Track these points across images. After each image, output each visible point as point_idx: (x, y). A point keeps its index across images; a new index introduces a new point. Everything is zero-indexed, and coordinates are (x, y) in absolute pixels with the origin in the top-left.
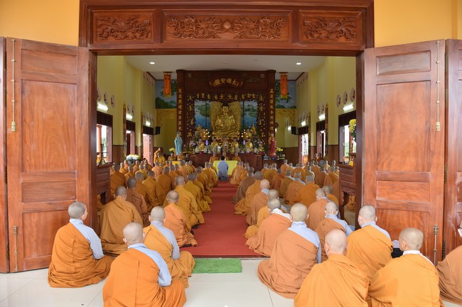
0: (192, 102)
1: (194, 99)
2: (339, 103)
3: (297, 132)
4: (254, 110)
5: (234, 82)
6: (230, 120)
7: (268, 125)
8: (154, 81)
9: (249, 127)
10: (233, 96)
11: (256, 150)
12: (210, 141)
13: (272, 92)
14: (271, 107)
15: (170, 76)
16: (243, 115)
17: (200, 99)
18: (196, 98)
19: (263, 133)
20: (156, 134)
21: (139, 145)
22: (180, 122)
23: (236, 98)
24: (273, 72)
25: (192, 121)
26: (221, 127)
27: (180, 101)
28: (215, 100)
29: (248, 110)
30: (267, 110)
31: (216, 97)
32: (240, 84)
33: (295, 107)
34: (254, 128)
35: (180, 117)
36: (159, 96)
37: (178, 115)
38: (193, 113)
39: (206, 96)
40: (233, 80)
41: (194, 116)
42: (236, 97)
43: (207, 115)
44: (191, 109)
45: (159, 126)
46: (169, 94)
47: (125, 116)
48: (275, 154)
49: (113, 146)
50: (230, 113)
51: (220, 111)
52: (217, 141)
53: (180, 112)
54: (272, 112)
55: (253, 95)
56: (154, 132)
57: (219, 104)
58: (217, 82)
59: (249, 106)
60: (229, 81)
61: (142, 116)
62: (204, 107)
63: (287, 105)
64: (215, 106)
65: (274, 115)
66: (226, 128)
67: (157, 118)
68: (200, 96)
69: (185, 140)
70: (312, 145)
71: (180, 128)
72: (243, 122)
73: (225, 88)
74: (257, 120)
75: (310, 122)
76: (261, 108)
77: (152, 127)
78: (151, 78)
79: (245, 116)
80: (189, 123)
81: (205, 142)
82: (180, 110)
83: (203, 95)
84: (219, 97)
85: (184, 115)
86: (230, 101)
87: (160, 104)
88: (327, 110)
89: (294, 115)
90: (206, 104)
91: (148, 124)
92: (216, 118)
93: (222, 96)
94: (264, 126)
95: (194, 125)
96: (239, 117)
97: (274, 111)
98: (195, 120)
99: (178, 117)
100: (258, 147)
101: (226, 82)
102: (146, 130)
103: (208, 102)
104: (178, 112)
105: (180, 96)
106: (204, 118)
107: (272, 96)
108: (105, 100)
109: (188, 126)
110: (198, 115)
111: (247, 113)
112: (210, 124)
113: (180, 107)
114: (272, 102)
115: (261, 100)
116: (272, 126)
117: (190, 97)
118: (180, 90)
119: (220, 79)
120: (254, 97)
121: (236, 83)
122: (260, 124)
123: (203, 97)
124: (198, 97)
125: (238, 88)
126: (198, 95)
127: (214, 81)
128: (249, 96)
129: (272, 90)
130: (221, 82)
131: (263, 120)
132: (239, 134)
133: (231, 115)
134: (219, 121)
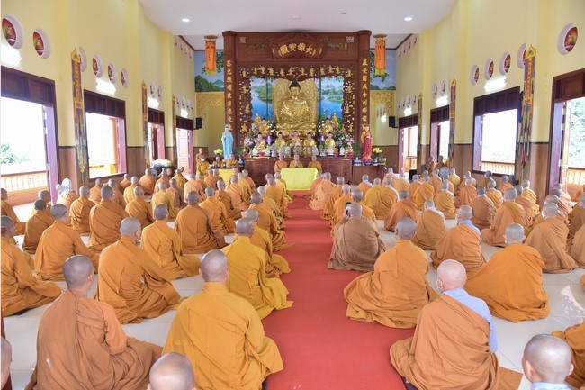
0: (247, 81)
1: (249, 76)
2: (477, 78)
3: (397, 124)
4: (335, 93)
5: (309, 49)
6: (301, 108)
7: (359, 115)
8: (191, 51)
9: (329, 117)
10: (307, 71)
11: (343, 151)
12: (274, 137)
13: (365, 63)
14: (364, 86)
15: (214, 43)
16: (320, 100)
17: (259, 75)
18: (252, 74)
19: (351, 126)
20: (197, 128)
21: (171, 144)
22: (230, 110)
23: (312, 74)
24: (368, 33)
25: (247, 108)
26: (289, 117)
27: (229, 79)
28: (280, 77)
29: (328, 93)
30: (358, 91)
31: (282, 72)
32: (317, 52)
33: (394, 89)
34: (336, 119)
35: (230, 103)
36: (200, 73)
37: (226, 100)
38: (248, 97)
39: (267, 71)
40: (307, 47)
41: (250, 101)
42: (312, 70)
43: (269, 101)
44: (245, 91)
45: (200, 116)
46: (213, 69)
47: (145, 101)
49: (127, 147)
50: (302, 96)
51: (287, 93)
52: (283, 137)
53: (229, 96)
54: (365, 95)
55: (338, 69)
56: (195, 126)
57: (285, 83)
58: (284, 50)
59: (328, 86)
60: (302, 47)
61: (174, 102)
62: (264, 89)
63: (382, 85)
64: (280, 86)
65: (368, 98)
66: (296, 119)
67: (198, 105)
68: (259, 71)
69: (237, 135)
70: (424, 143)
71: (230, 119)
72: (320, 109)
73: (296, 57)
74: (343, 106)
75: (420, 108)
76: (349, 89)
77: (191, 118)
78: (187, 47)
79: (322, 102)
80: (243, 111)
81: (266, 138)
82: (229, 91)
83: (263, 69)
84: (286, 72)
85: (235, 100)
86: (303, 79)
87: (201, 85)
88: (453, 90)
89: (392, 99)
90: (267, 85)
91: (184, 114)
92: (282, 104)
93: (291, 71)
94: (353, 116)
95: (251, 114)
96: (314, 103)
97: (368, 92)
98: (251, 107)
99: (226, 104)
100: (345, 145)
101: (296, 49)
102: (182, 123)
103: (269, 81)
104: (226, 95)
105: (229, 71)
107: (365, 70)
108: (110, 76)
109: (241, 117)
110: (256, 101)
111: (326, 97)
112: (273, 113)
113: (230, 87)
114: (365, 79)
115: (349, 76)
116: (364, 114)
117: (244, 73)
118: (229, 62)
119: (288, 45)
120: (338, 72)
121: (312, 51)
122: (348, 112)
123: (263, 73)
124: (256, 73)
125: (315, 58)
126: (256, 69)
127: (279, 48)
128: (331, 71)
129: (365, 61)
130: (289, 49)
131: (352, 106)
132: (315, 126)
133: (302, 100)
134: (286, 109)
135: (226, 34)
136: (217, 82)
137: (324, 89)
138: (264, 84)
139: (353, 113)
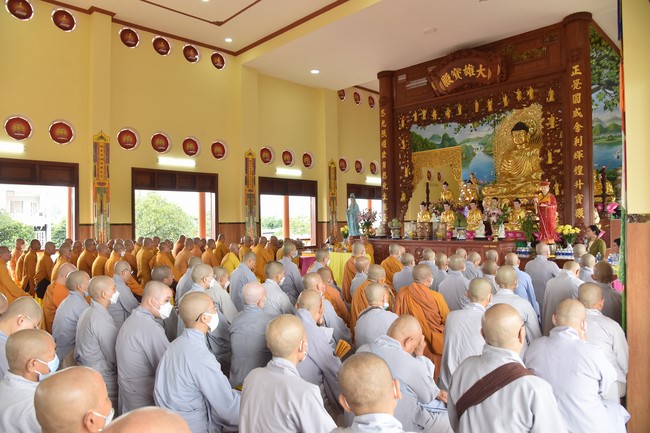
0: (406, 133)
1: (409, 125)
5: (480, 71)
7: (570, 164)
10: (483, 105)
13: (576, 71)
14: (577, 113)
17: (420, 122)
18: (413, 122)
23: (492, 107)
25: (407, 169)
27: (384, 133)
30: (565, 125)
31: (448, 113)
32: (494, 73)
35: (385, 164)
38: (408, 154)
39: (429, 114)
40: (476, 68)
42: (490, 103)
44: (404, 146)
54: (578, 127)
55: (531, 92)
58: (446, 81)
60: (469, 70)
61: (332, 168)
65: (586, 132)
68: (419, 117)
69: (396, 207)
71: (384, 185)
73: (465, 87)
76: (552, 122)
82: (383, 150)
83: (424, 112)
85: (392, 159)
93: (459, 109)
94: (561, 168)
95: (411, 178)
101: (462, 74)
105: (384, 122)
107: (576, 84)
109: (400, 182)
113: (384, 144)
114: (577, 99)
115: (551, 99)
116: (578, 163)
117: (403, 121)
118: (383, 111)
119: (449, 73)
120: (531, 97)
121: (486, 73)
122: (550, 161)
123: (424, 118)
124: (416, 119)
125: (493, 83)
126: (415, 115)
127: (439, 79)
128: (519, 98)
129: (575, 67)
130: (453, 78)
131: (559, 151)
134: (508, 164)
135: (381, 75)
136: (433, 137)
138: (491, 131)
139: (561, 163)
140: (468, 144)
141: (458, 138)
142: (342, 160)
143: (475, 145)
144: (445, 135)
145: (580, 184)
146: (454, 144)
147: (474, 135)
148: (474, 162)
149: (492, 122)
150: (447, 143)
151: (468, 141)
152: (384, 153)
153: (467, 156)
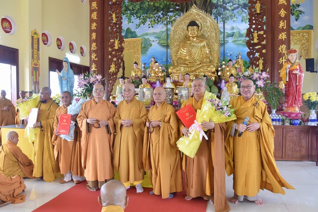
0: (117, 8)
4: (241, 35)
16: (223, 44)
22: (94, 44)
26: (185, 60)
27: (95, 5)
29: (232, 35)
30: (271, 9)
33: (311, 27)
34: (241, 62)
35: (94, 35)
43: (167, 46)
48: (297, 110)
50: (201, 37)
54: (282, 13)
59: (233, 28)
62: (165, 34)
64: (178, 28)
65: (288, 17)
82: (94, 21)
85: (101, 31)
89: (308, 40)
92: (179, 48)
94: (264, 47)
96: (216, 46)
104: (91, 25)
106: (164, 50)
109: (110, 53)
111: (230, 40)
113: (95, 16)
116: (282, 42)
131: (262, 32)
132: (214, 70)
133: (201, 42)
134: (184, 51)
137: (228, 31)
138: (164, 29)
139: (264, 42)
140: (146, 37)
141: (139, 32)
142: (44, 34)
143: (152, 38)
144: (128, 29)
145: (284, 60)
146: (136, 36)
147: (151, 30)
148: (151, 51)
149: (165, 22)
150: (130, 35)
151: (147, 34)
152: (94, 24)
153: (146, 46)
